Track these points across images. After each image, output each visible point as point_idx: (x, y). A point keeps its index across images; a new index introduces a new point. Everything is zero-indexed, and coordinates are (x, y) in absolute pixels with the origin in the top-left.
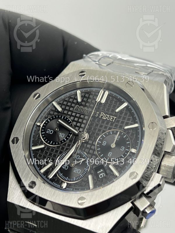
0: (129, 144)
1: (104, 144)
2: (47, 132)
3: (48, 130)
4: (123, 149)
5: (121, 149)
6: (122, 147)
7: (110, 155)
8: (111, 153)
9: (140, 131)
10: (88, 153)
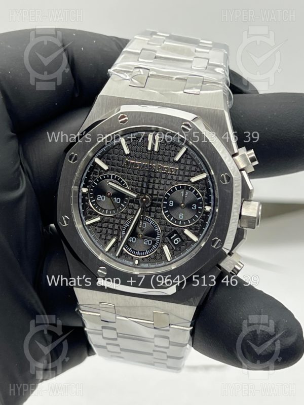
0: (201, 200)
2: (98, 199)
4: (195, 207)
6: (193, 205)
7: (181, 217)
8: (182, 215)
9: (210, 182)
10: (155, 217)
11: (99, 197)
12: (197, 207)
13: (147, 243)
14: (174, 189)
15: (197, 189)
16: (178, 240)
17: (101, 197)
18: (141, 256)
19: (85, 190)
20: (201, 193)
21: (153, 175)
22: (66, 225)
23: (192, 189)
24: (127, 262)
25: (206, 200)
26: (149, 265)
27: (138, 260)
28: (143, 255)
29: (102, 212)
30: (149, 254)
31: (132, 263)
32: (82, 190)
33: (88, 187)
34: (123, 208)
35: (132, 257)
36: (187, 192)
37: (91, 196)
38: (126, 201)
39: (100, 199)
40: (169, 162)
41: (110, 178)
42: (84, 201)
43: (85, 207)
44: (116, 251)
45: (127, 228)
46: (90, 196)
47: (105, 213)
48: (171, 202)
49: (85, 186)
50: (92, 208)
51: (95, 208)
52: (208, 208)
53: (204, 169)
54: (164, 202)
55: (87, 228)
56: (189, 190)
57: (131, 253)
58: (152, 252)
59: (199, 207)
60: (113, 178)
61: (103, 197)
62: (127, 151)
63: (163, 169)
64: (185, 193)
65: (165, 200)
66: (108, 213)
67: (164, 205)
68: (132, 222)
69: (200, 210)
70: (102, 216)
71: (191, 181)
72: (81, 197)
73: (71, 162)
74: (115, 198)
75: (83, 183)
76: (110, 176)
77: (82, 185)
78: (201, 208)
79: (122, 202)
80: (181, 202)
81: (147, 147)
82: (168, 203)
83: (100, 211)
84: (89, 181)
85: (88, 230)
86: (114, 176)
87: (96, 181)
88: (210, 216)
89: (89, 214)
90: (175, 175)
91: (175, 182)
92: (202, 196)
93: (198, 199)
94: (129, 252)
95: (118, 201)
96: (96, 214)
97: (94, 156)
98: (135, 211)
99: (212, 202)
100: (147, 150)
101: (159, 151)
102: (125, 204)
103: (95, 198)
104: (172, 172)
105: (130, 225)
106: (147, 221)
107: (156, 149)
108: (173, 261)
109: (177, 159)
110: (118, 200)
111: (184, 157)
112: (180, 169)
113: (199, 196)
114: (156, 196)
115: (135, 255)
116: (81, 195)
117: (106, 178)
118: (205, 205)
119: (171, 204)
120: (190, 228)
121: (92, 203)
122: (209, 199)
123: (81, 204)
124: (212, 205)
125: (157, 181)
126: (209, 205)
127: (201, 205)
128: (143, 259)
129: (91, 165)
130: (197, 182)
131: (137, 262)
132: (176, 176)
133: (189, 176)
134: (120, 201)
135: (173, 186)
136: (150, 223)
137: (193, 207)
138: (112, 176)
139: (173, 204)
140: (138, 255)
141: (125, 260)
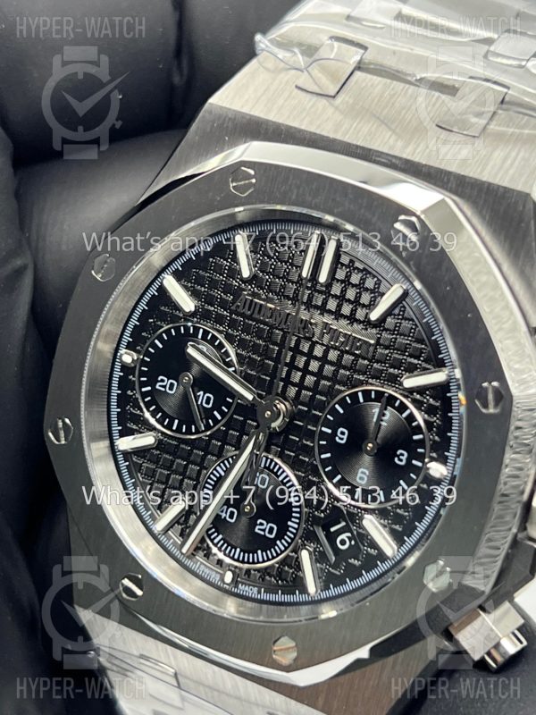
9: (453, 394)
11: (162, 381)
13: (264, 530)
14: (354, 397)
15: (418, 410)
17: (168, 382)
18: (243, 562)
19: (128, 357)
20: (425, 421)
21: (305, 347)
22: (63, 442)
23: (403, 408)
24: (207, 571)
25: (435, 446)
26: (259, 592)
27: (234, 573)
28: (248, 562)
29: (162, 424)
30: (264, 561)
31: (217, 577)
32: (121, 355)
33: (138, 348)
34: (216, 421)
35: (220, 562)
36: (387, 412)
37: (142, 374)
38: (229, 405)
39: (165, 387)
40: (352, 319)
41: (195, 335)
42: (125, 384)
43: (123, 401)
44: (184, 535)
45: (220, 480)
46: (140, 376)
47: (170, 427)
48: (343, 433)
49: (130, 346)
50: (140, 408)
51: (148, 409)
52: (437, 469)
53: (444, 355)
54: (323, 429)
55: (120, 458)
56: (393, 407)
57: (220, 549)
58: (273, 558)
59: (414, 462)
60: (204, 338)
61: (172, 385)
62: (247, 270)
63: (335, 334)
64: (382, 414)
65: (327, 423)
66: (179, 430)
68: (232, 466)
69: (417, 470)
70: (163, 433)
71: (401, 384)
72: (118, 374)
73: (98, 277)
74: (201, 393)
75: (127, 338)
76: (196, 329)
77: (124, 342)
78: (420, 464)
79: (217, 407)
81: (301, 267)
82: (334, 434)
83: (160, 422)
84: (144, 334)
85: (123, 465)
86: (206, 333)
87: (160, 339)
89: (129, 423)
90: (364, 359)
91: (361, 377)
92: (428, 431)
93: (415, 438)
94: (216, 546)
95: (208, 402)
96: (148, 427)
97: (163, 270)
98: (245, 438)
99: (451, 454)
100: (300, 275)
101: (329, 285)
102: (223, 414)
103: (152, 382)
104: (357, 348)
105: (228, 472)
106: (272, 471)
107: (323, 278)
108: (324, 595)
109: (374, 316)
110: (208, 399)
111: (396, 311)
112: (378, 343)
113: (418, 430)
114: (306, 409)
115: (228, 556)
116: (118, 367)
117: (188, 333)
118: (432, 459)
119: (342, 436)
120: (382, 513)
121: (144, 395)
122: (445, 443)
123: (115, 392)
124: (451, 462)
125: (314, 366)
126: (443, 460)
127: (421, 457)
128: (248, 572)
129: (153, 291)
130: (421, 390)
131: (229, 577)
132: (366, 362)
133: (399, 369)
134: (212, 401)
135: (354, 387)
136: (278, 477)
137: (398, 456)
138: (201, 331)
139: (345, 437)
140: (236, 557)
141: (202, 566)
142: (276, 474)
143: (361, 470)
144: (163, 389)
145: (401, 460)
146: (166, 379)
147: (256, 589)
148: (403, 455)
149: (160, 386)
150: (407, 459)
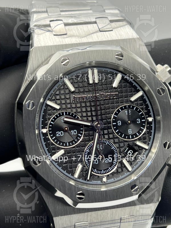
0: (142, 115)
1: (119, 124)
2: (57, 136)
3: (57, 133)
4: (139, 121)
5: (137, 122)
6: (137, 120)
7: (130, 132)
8: (130, 130)
9: (145, 97)
10: (109, 138)
11: (58, 133)
12: (141, 121)
14: (118, 111)
15: (137, 106)
16: (131, 152)
18: (106, 173)
19: (44, 131)
21: (98, 103)
22: (39, 165)
23: (133, 107)
24: (96, 182)
25: (146, 114)
26: (114, 179)
28: (107, 173)
29: (63, 146)
31: (100, 181)
32: (42, 132)
33: (46, 127)
34: (80, 137)
35: (98, 177)
36: (130, 111)
37: (50, 134)
38: (82, 131)
39: (59, 134)
40: (109, 89)
41: (63, 115)
42: (46, 140)
43: (47, 145)
47: (66, 146)
48: (119, 122)
49: (43, 128)
50: (54, 145)
51: (57, 144)
52: (150, 119)
53: (139, 88)
54: (113, 124)
55: (54, 163)
56: (130, 108)
57: (97, 173)
58: (114, 167)
59: (142, 120)
60: (66, 114)
61: (62, 133)
62: (72, 89)
63: (106, 96)
64: (128, 112)
65: (114, 122)
66: (70, 145)
67: (114, 126)
69: (144, 122)
70: (64, 148)
71: (131, 101)
72: (42, 138)
73: (30, 109)
74: (72, 131)
75: (41, 126)
76: (63, 113)
77: (41, 127)
78: (144, 120)
79: (79, 132)
80: (127, 120)
81: (89, 81)
82: (117, 124)
83: (63, 145)
84: (46, 122)
86: (66, 113)
87: (52, 121)
88: (153, 125)
89: (52, 151)
90: (116, 99)
91: (118, 104)
92: (143, 110)
93: (140, 114)
94: (95, 173)
96: (59, 149)
97: (45, 100)
99: (152, 114)
100: (89, 84)
101: (98, 83)
102: (82, 134)
103: (55, 135)
104: (114, 97)
106: (103, 143)
107: (96, 81)
110: (75, 132)
112: (119, 93)
113: (140, 111)
114: (105, 121)
115: (100, 174)
116: (42, 135)
117: (60, 115)
118: (147, 117)
120: (139, 139)
121: (54, 140)
122: (149, 111)
123: (44, 143)
124: (152, 115)
125: (103, 108)
126: (150, 116)
127: (144, 118)
128: (108, 175)
129: (44, 108)
130: (136, 100)
131: (104, 180)
132: (118, 100)
133: (128, 97)
134: (76, 132)
135: (117, 108)
136: (106, 144)
137: (138, 121)
138: (64, 113)
139: (120, 123)
140: (103, 173)
141: (94, 181)
142: (105, 143)
143: (129, 130)
144: (59, 135)
145: (139, 122)
146: (59, 132)
147: (113, 179)
148: (138, 120)
149: (58, 135)
150: (140, 121)
